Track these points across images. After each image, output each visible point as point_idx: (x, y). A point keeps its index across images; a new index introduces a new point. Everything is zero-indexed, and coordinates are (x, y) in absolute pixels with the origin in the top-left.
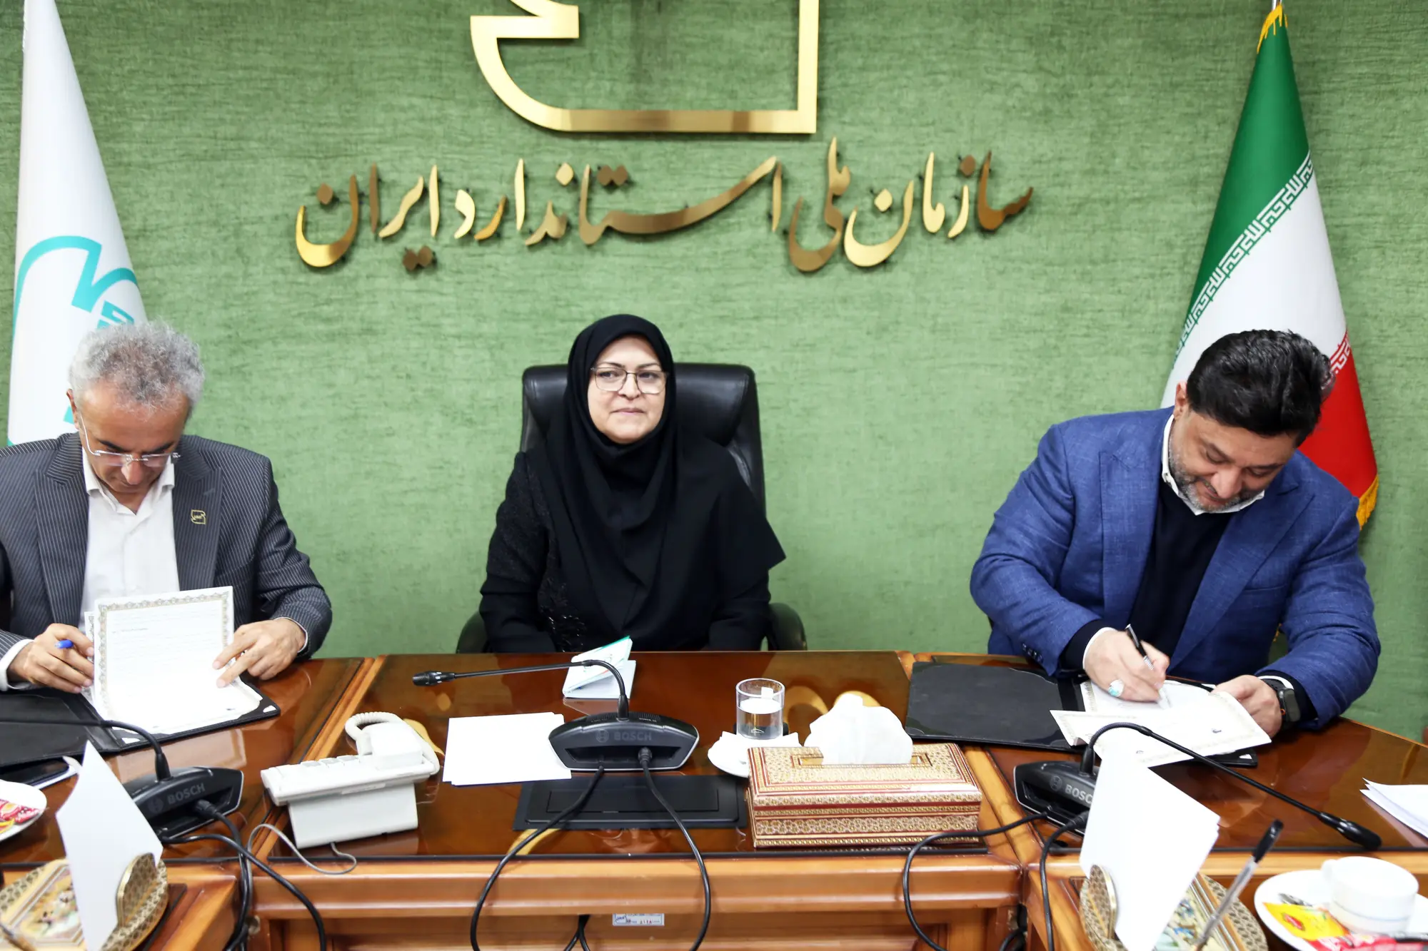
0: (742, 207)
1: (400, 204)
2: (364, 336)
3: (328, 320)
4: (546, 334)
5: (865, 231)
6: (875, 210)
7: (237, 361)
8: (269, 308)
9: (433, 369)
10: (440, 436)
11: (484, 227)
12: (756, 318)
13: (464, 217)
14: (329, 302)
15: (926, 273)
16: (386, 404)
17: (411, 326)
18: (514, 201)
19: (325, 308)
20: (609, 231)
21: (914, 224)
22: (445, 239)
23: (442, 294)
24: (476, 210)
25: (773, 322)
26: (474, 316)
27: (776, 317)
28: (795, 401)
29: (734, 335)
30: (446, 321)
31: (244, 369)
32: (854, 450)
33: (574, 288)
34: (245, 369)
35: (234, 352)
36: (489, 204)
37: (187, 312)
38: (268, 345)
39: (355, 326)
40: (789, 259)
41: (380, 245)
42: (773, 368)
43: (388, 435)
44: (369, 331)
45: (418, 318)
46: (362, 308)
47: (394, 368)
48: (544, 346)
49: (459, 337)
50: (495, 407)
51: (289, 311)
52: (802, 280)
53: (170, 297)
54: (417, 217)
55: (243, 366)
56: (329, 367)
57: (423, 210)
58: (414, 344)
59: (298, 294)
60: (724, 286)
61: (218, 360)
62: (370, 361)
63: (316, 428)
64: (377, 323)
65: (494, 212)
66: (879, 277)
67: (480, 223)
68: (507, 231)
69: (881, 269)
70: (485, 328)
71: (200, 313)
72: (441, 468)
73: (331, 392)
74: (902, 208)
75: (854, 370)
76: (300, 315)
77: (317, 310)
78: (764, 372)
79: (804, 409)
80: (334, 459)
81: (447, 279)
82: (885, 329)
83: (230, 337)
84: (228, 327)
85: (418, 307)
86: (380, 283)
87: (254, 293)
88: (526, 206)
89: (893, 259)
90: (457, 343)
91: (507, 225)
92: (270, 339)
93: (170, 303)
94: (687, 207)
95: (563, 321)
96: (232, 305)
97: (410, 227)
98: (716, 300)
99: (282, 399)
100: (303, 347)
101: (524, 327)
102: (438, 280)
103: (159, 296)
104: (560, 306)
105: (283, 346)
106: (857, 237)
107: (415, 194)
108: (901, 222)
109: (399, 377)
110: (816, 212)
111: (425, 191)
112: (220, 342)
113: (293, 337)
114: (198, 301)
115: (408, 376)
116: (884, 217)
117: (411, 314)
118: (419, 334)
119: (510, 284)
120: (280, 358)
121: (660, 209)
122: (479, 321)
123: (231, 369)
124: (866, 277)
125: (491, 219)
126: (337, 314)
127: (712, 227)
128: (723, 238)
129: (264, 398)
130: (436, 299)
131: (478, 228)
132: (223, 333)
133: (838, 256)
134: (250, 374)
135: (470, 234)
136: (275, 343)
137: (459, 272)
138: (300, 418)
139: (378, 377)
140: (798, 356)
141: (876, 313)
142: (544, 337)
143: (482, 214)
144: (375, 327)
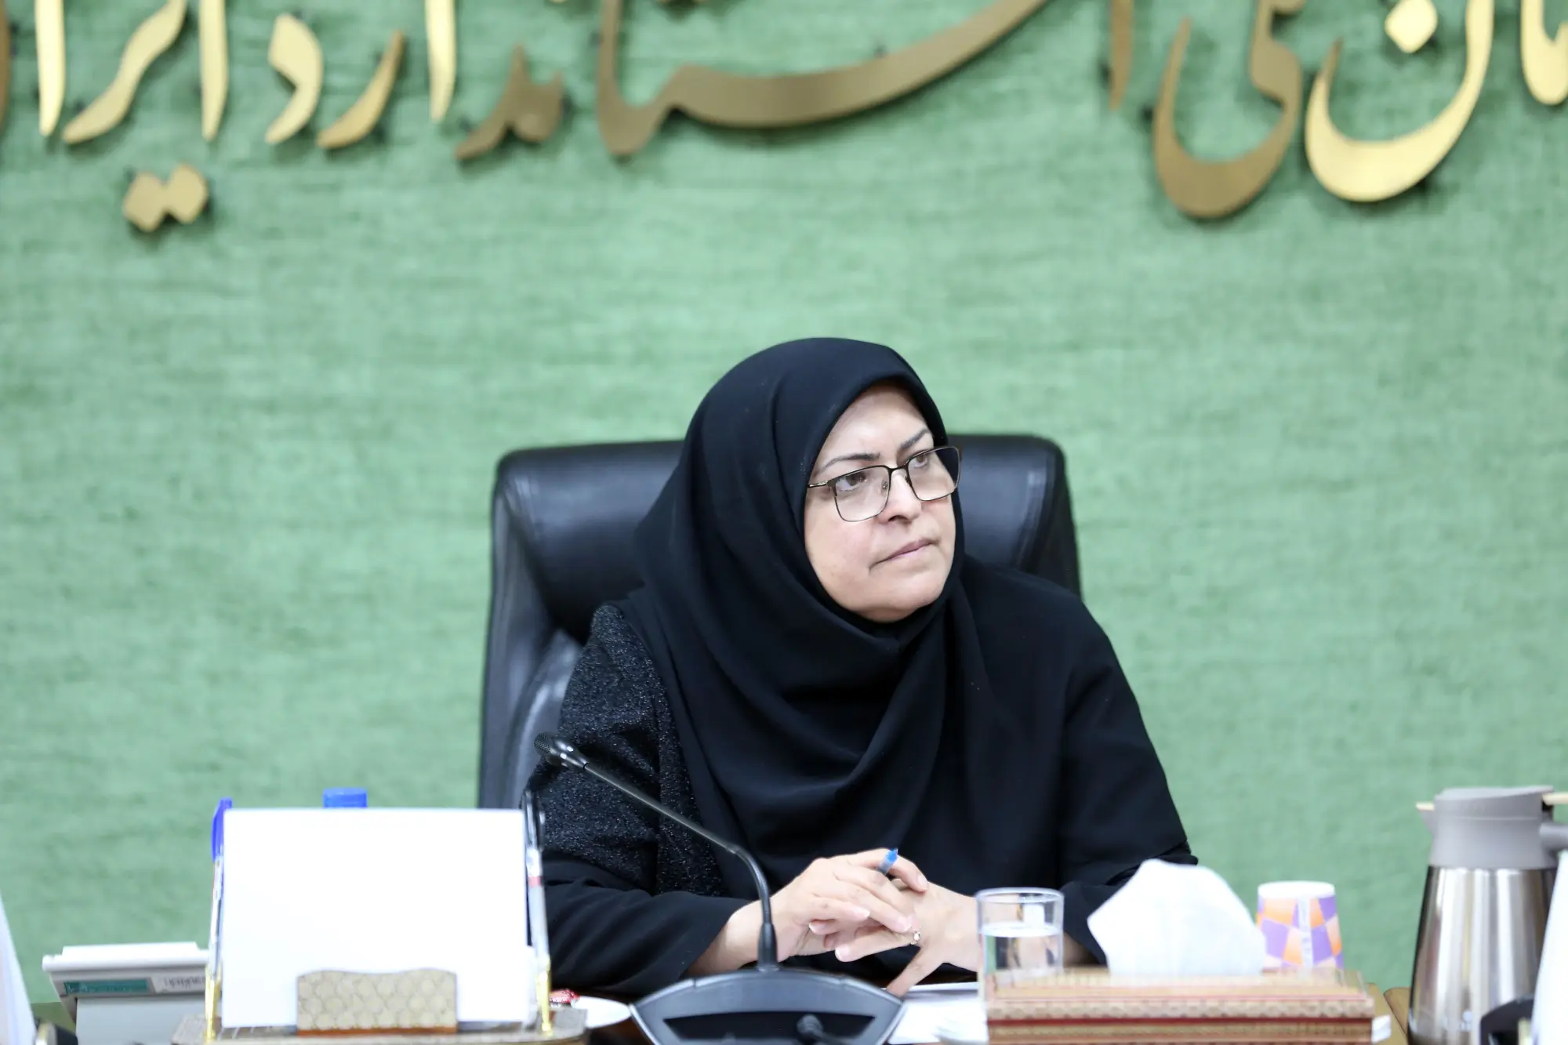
0: (1028, 50)
1: (120, 51)
2: (11, 409)
5: (1365, 106)
6: (1390, 48)
9: (199, 495)
10: (213, 679)
11: (341, 114)
12: (1074, 347)
13: (289, 86)
15: (1539, 213)
16: (67, 592)
17: (142, 380)
18: (425, 44)
20: (676, 119)
21: (1502, 81)
22: (239, 145)
23: (227, 292)
24: (327, 68)
25: (1118, 355)
26: (313, 351)
27: (1127, 344)
28: (1186, 570)
29: (1013, 392)
30: (237, 365)
32: (1354, 707)
33: (580, 273)
36: (357, 53)
40: (1158, 187)
41: (62, 161)
42: (1122, 481)
43: (72, 678)
44: (27, 394)
45: (159, 359)
46: (9, 331)
47: (92, 494)
49: (270, 407)
50: (367, 598)
52: (1196, 242)
54: (162, 89)
57: (180, 70)
58: (149, 427)
60: (987, 261)
62: (29, 473)
64: (50, 372)
65: (370, 73)
66: (1408, 227)
67: (333, 103)
68: (403, 125)
69: (1414, 205)
70: (342, 383)
72: (214, 767)
74: (1461, 40)
75: (1348, 484)
78: (1097, 493)
79: (1212, 592)
81: (239, 252)
82: (1428, 370)
85: (161, 327)
86: (62, 263)
88: (459, 58)
89: (1447, 177)
90: (266, 423)
91: (406, 108)
94: (880, 52)
97: (142, 116)
98: (961, 299)
101: (446, 378)
102: (217, 254)
106: (1343, 123)
107: (160, 31)
108: (1461, 76)
109: (105, 518)
110: (1229, 55)
111: (189, 25)
115: (131, 515)
116: (1415, 68)
117: (142, 348)
118: (163, 401)
119: (409, 264)
121: (807, 60)
122: (327, 363)
124: (1370, 229)
125: (360, 91)
127: (950, 104)
128: (979, 133)
130: (212, 306)
131: (325, 119)
133: (1293, 174)
135: (306, 134)
137: (273, 233)
139: (47, 518)
140: (1190, 444)
141: (1402, 328)
143: (338, 80)
144: (41, 383)
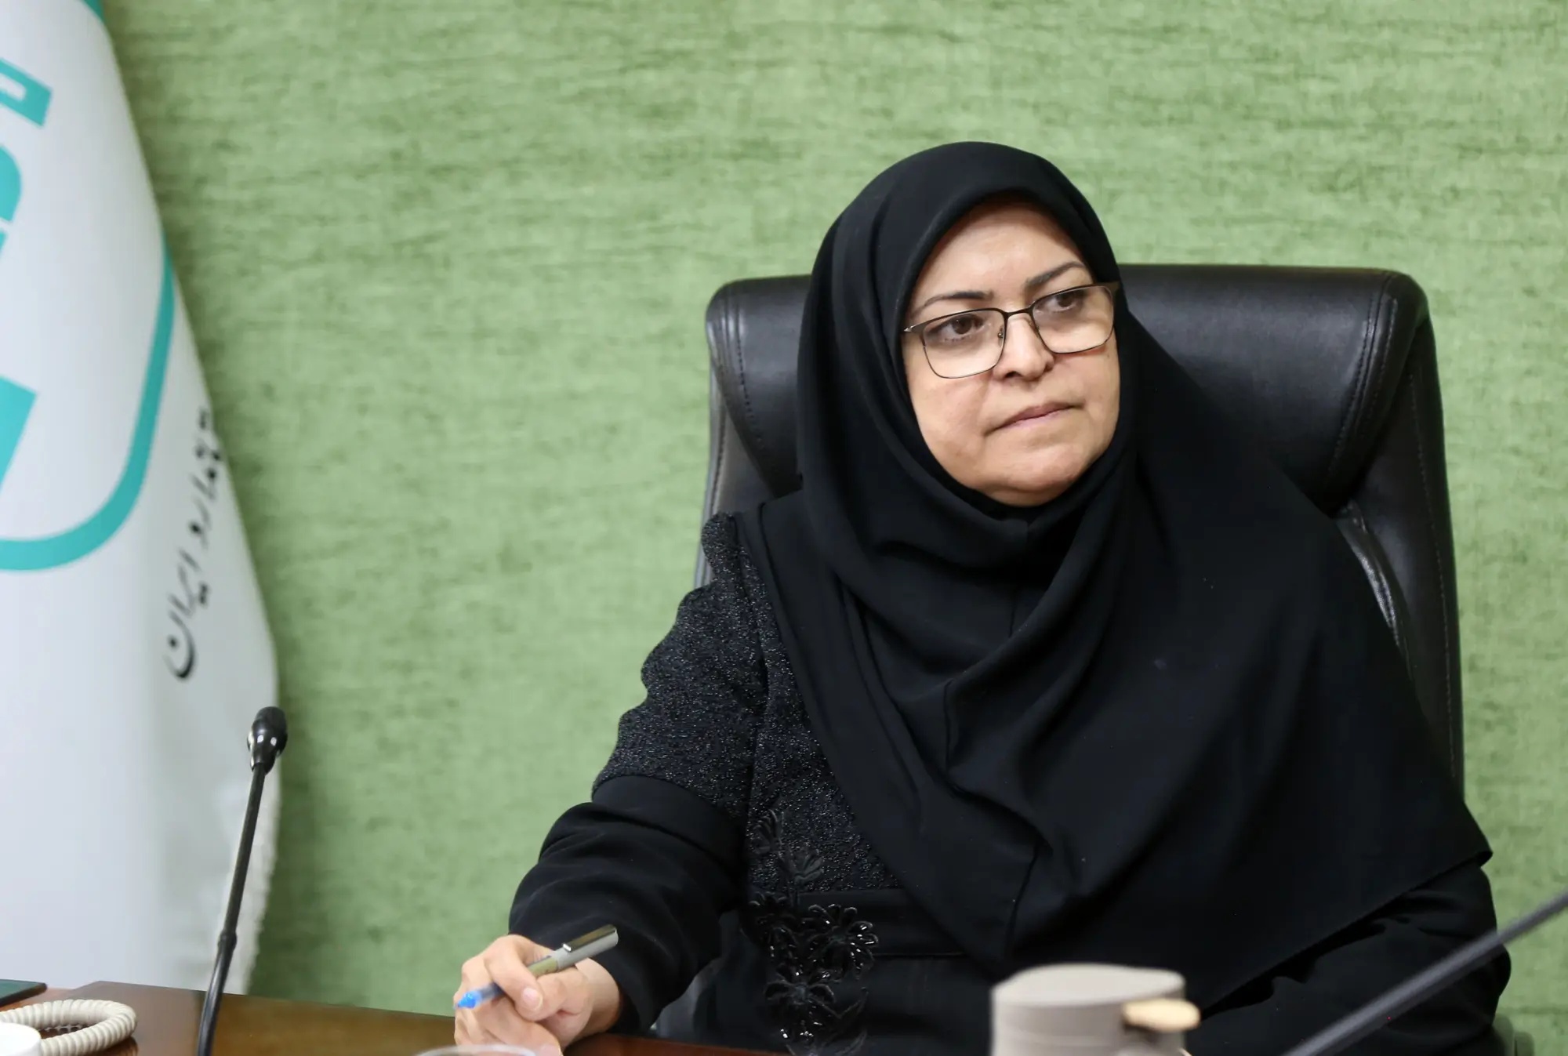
2: (746, 163)
3: (656, 113)
4: (1233, 166)
7: (413, 225)
8: (505, 76)
14: (661, 59)
17: (871, 135)
19: (650, 76)
23: (952, 39)
26: (1036, 107)
31: (430, 248)
33: (1317, 20)
34: (432, 248)
35: (406, 199)
37: (286, 78)
38: (493, 183)
39: (724, 131)
44: (757, 149)
45: (887, 113)
46: (746, 77)
48: (1229, 203)
51: (556, 83)
53: (242, 38)
55: (430, 239)
56: (656, 250)
59: (581, 35)
61: (363, 218)
63: (613, 429)
64: (782, 124)
71: (320, 86)
73: (655, 324)
76: (583, 96)
77: (630, 81)
80: (659, 521)
83: (396, 155)
84: (390, 125)
87: (466, 30)
92: (504, 164)
93: (243, 56)
95: (1283, 125)
96: (406, 65)
99: (529, 340)
100: (588, 190)
103: (216, 35)
104: (1274, 79)
105: (541, 187)
112: (374, 168)
113: (564, 160)
114: (316, 50)
117: (872, 100)
120: (526, 221)
122: (1049, 121)
123: (399, 246)
126: (677, 95)
129: (481, 334)
132: (380, 143)
134: (447, 263)
136: (515, 178)
138: (573, 396)
142: (1225, 174)
144: (774, 137)
